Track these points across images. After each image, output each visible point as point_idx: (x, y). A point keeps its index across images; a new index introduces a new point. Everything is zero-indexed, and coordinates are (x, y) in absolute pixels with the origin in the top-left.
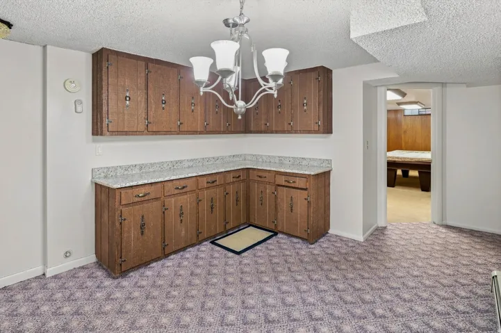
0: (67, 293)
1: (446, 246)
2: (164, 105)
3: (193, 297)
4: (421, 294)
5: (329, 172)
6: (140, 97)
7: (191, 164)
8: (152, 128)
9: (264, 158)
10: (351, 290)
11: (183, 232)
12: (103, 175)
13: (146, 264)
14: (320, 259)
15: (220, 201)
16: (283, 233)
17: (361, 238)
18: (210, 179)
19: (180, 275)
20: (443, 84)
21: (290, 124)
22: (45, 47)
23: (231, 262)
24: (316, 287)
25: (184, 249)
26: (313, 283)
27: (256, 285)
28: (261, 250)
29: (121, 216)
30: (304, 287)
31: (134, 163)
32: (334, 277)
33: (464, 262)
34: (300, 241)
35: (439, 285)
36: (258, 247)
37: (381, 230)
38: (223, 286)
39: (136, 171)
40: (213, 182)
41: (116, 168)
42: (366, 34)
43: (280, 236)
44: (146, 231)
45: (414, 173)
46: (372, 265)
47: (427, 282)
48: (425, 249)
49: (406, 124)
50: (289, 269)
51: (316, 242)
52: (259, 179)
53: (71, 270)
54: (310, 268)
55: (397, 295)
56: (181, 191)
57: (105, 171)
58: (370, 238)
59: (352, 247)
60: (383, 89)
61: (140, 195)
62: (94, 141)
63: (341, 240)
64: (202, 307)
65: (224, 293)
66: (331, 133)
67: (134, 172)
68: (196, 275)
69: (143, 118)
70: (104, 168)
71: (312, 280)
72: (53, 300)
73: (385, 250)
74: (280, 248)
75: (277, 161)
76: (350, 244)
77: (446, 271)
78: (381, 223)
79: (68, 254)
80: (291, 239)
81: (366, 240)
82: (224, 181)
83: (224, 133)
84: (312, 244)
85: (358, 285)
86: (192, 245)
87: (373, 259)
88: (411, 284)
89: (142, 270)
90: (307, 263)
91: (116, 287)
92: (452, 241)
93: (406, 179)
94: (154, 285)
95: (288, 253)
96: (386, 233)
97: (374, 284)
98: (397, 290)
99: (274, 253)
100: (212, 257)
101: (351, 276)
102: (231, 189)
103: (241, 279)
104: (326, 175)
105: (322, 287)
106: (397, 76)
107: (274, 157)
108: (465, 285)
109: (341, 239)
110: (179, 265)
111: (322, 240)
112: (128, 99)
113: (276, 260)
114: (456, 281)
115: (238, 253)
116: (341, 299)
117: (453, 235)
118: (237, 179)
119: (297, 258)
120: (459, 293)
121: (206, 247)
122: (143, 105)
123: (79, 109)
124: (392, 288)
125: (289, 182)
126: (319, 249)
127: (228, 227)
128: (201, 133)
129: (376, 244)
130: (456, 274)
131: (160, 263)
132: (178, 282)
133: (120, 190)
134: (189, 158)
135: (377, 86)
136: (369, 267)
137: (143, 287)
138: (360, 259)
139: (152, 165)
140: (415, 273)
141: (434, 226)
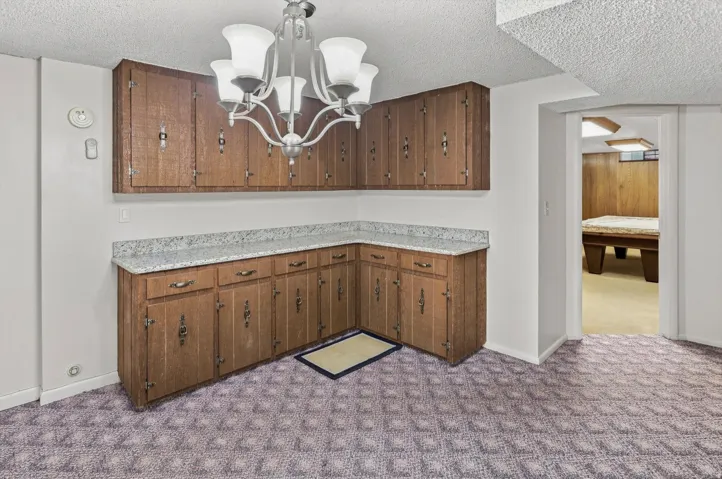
0: (63, 432)
1: (682, 378)
2: (221, 147)
3: (247, 449)
4: (631, 467)
5: (484, 251)
6: (185, 135)
7: (271, 235)
8: (203, 181)
9: (386, 227)
10: (508, 452)
11: (250, 341)
12: (130, 252)
13: (189, 390)
14: (463, 393)
15: (311, 294)
16: (409, 346)
17: (535, 359)
18: (295, 260)
19: (237, 411)
20: (680, 108)
21: (422, 174)
22: (39, 60)
23: (320, 391)
24: (449, 443)
25: (252, 367)
26: (446, 435)
27: (352, 433)
28: (371, 373)
29: (147, 317)
30: (430, 442)
31: (179, 235)
32: (482, 425)
33: (714, 410)
34: (436, 359)
35: (665, 451)
36: (367, 368)
37: (571, 347)
38: (298, 433)
39: (183, 246)
40: (300, 264)
41: (150, 242)
42: (522, 16)
43: (405, 350)
44: (188, 339)
45: (634, 252)
46: (550, 408)
47: (645, 445)
48: (646, 382)
49: (622, 173)
50: (410, 409)
51: (462, 362)
52: (374, 260)
53: (79, 395)
54: (444, 407)
55: (589, 466)
56: (247, 278)
57: (133, 246)
58: (553, 360)
59: (520, 373)
60: (576, 117)
61: (180, 285)
62: (117, 201)
63: (504, 361)
64: (258, 469)
65: (297, 447)
66: (489, 189)
67: (179, 248)
68: (262, 412)
69: (188, 166)
70: (132, 242)
71: (444, 429)
72: (37, 444)
73: (574, 381)
74: (403, 371)
75: (406, 233)
76: (518, 369)
77: (679, 425)
78: (573, 334)
79: (74, 371)
80: (421, 356)
81: (545, 362)
82: (318, 263)
83: (321, 188)
84: (453, 366)
85: (521, 443)
86: (266, 361)
87: (552, 396)
88: (616, 446)
89: (180, 400)
90: (442, 398)
91: (136, 426)
92: (693, 370)
93: (620, 262)
94: (193, 426)
95: (412, 380)
96: (580, 351)
97: (549, 443)
98: (589, 457)
99: (390, 379)
100: (293, 382)
101: (510, 424)
102: (329, 275)
103: (330, 421)
104: (480, 255)
105: (460, 443)
106: (596, 94)
107: (400, 226)
108: (713, 453)
109: (502, 358)
110: (239, 395)
111: (470, 360)
112: (163, 137)
113: (391, 392)
114: (697, 445)
115: (334, 377)
116: (489, 466)
117: (697, 359)
118: (341, 261)
119: (426, 389)
120: (702, 468)
121: (288, 364)
122: (189, 145)
123: (92, 153)
124: (580, 452)
125: (420, 266)
126: (463, 374)
127: (325, 334)
128: (284, 189)
129: (561, 369)
130: (698, 430)
131: (212, 388)
132: (230, 422)
133: (145, 277)
134: (268, 226)
135: (565, 113)
136: (544, 410)
137: (176, 428)
138: (530, 395)
139: (209, 237)
140: (624, 426)
141: (664, 342)
